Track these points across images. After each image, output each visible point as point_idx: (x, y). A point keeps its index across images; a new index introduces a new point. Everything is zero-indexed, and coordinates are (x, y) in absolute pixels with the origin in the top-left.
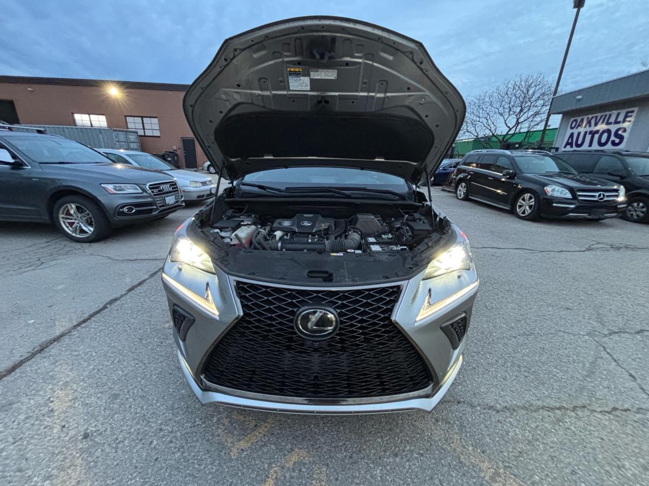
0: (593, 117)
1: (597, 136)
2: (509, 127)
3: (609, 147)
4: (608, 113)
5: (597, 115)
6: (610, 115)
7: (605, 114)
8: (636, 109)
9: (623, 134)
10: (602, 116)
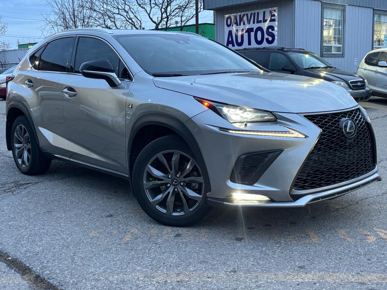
0: (244, 15)
1: (252, 34)
2: (155, 22)
3: (265, 44)
4: (256, 12)
5: (247, 13)
6: (258, 13)
7: (253, 12)
8: (276, 8)
9: (273, 32)
10: (251, 14)
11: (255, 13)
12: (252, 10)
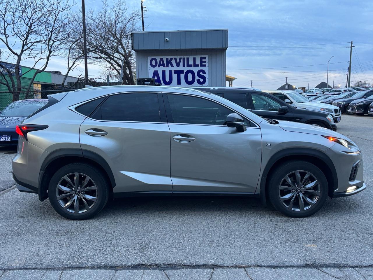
1: (182, 76)
3: (196, 84)
4: (186, 57)
5: (175, 57)
6: (188, 59)
7: (182, 57)
8: (207, 57)
9: (204, 75)
10: (180, 59)
11: (184, 58)
12: (181, 55)
